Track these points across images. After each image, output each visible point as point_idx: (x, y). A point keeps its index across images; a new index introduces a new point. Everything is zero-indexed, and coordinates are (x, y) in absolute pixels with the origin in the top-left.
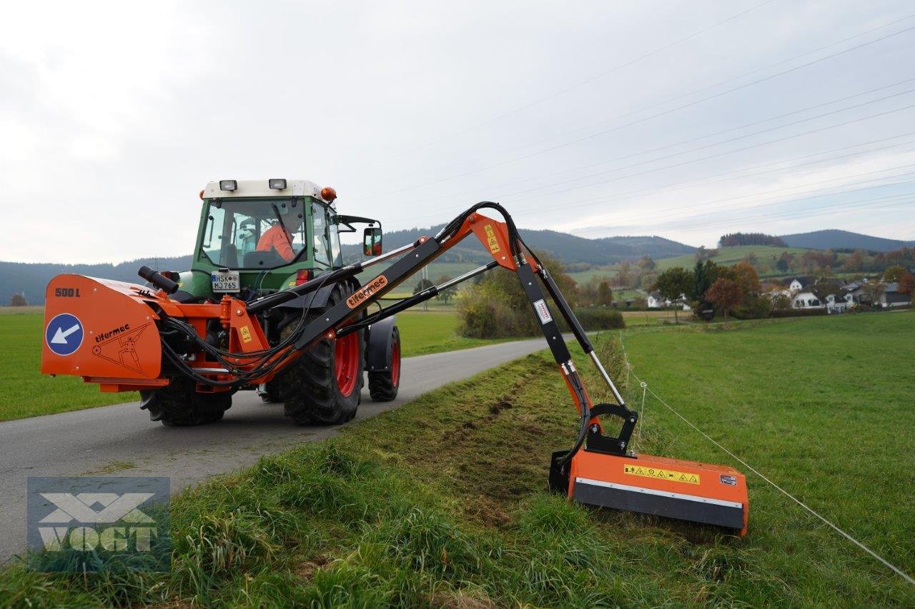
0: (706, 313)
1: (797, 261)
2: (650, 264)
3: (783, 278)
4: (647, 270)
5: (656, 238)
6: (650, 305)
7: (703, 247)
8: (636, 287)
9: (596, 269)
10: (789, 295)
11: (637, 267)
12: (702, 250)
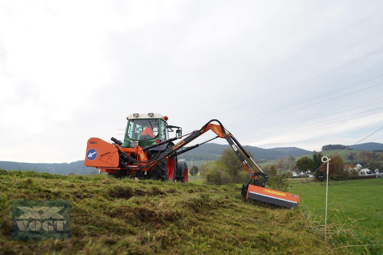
0: (320, 178)
1: (357, 156)
2: (293, 159)
3: (353, 163)
4: (291, 161)
5: (294, 148)
6: (294, 176)
7: (315, 151)
8: (287, 169)
9: (269, 161)
10: (357, 170)
11: (287, 160)
12: (314, 152)
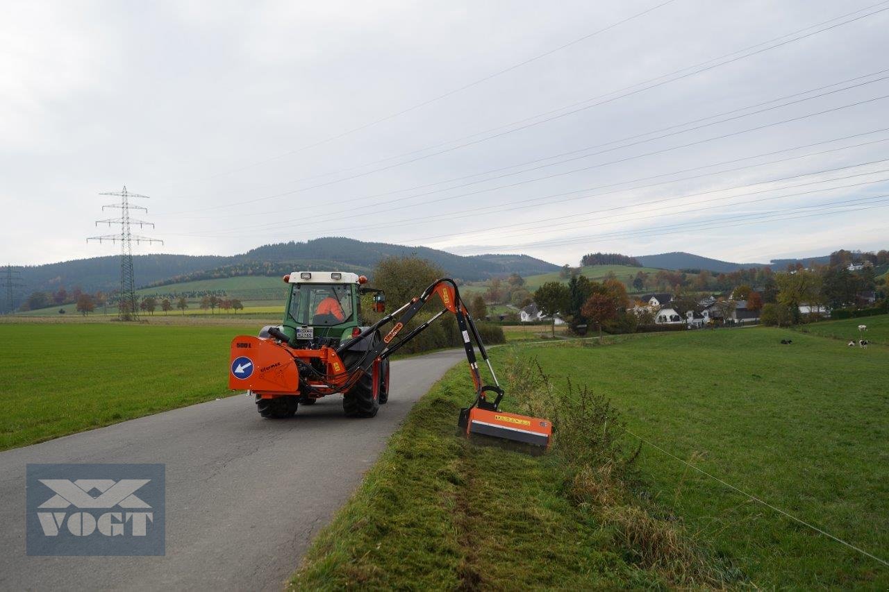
0: (580, 328)
1: (651, 280)
2: (519, 281)
3: (643, 295)
4: (517, 286)
5: (524, 257)
6: (523, 319)
7: (567, 265)
8: (507, 303)
10: (650, 312)
11: (507, 283)
12: (566, 268)
